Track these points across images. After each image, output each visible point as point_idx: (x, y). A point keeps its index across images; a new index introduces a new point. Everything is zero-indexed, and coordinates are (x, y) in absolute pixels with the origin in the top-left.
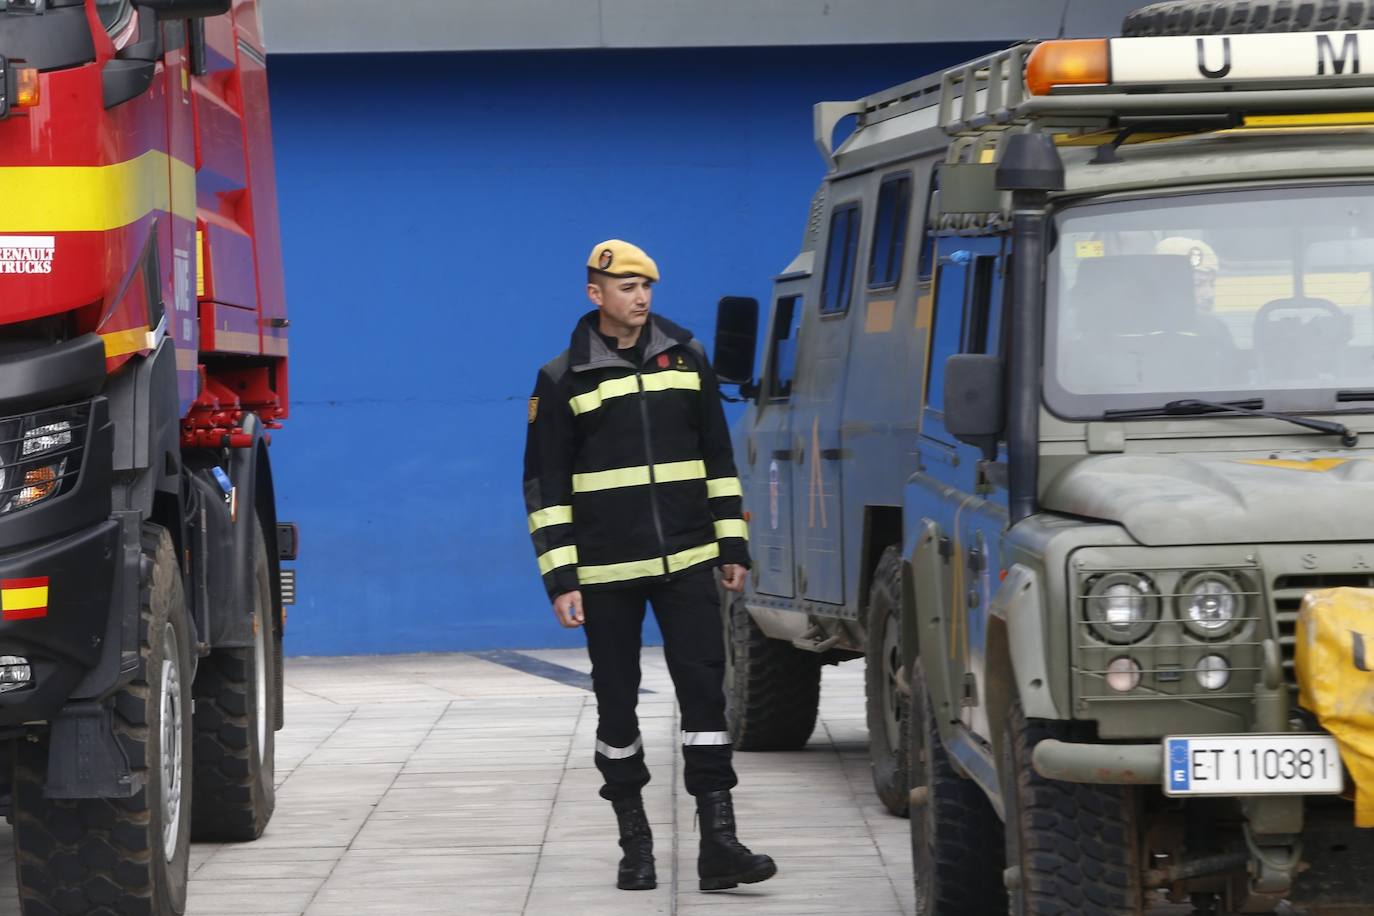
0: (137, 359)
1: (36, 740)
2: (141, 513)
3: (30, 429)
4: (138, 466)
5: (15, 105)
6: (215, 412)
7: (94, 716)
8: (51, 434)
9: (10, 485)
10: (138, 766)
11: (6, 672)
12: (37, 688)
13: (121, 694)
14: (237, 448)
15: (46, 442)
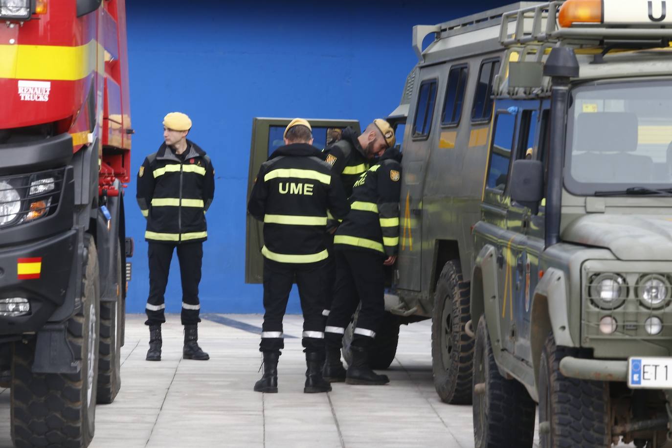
0: (85, 147)
1: (26, 342)
2: (84, 227)
3: (34, 181)
4: (84, 203)
5: (35, 13)
6: (106, 177)
7: (60, 330)
8: (45, 184)
9: (23, 209)
10: (78, 358)
11: (16, 306)
12: (32, 315)
13: (70, 320)
14: (110, 196)
15: (41, 189)
